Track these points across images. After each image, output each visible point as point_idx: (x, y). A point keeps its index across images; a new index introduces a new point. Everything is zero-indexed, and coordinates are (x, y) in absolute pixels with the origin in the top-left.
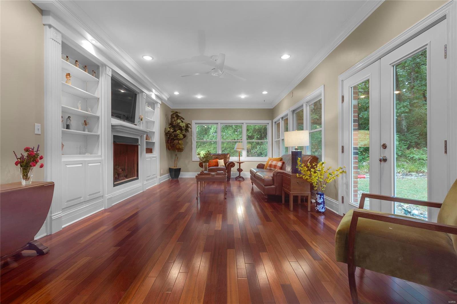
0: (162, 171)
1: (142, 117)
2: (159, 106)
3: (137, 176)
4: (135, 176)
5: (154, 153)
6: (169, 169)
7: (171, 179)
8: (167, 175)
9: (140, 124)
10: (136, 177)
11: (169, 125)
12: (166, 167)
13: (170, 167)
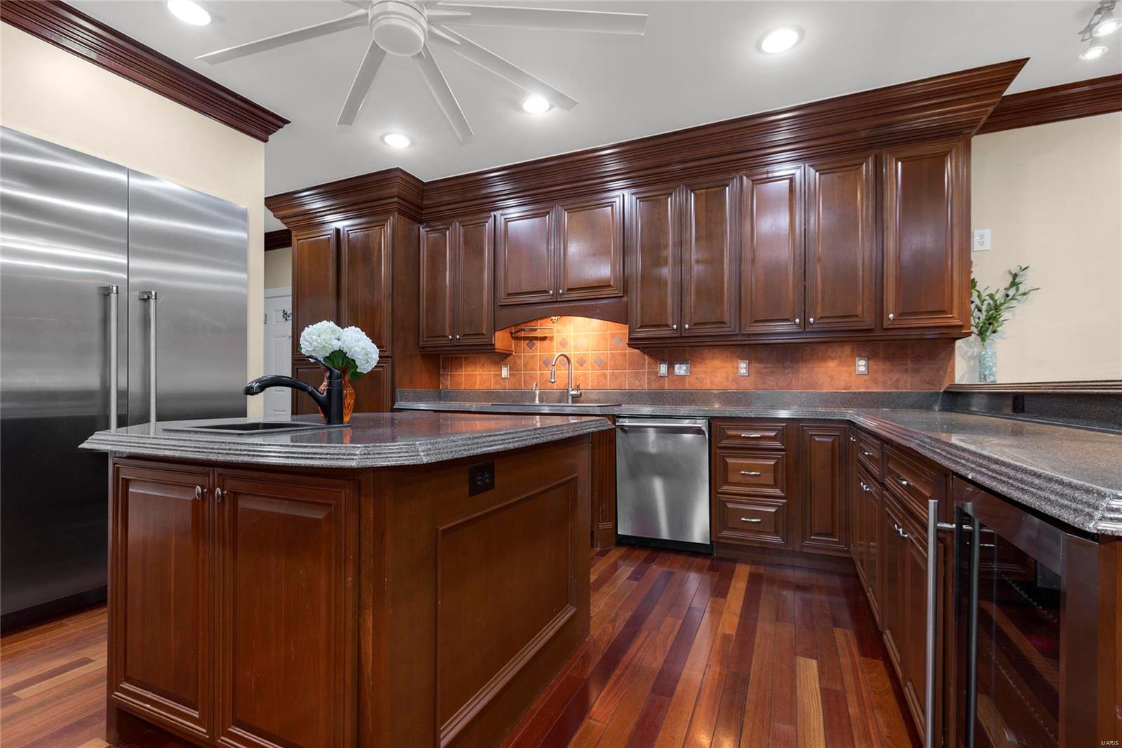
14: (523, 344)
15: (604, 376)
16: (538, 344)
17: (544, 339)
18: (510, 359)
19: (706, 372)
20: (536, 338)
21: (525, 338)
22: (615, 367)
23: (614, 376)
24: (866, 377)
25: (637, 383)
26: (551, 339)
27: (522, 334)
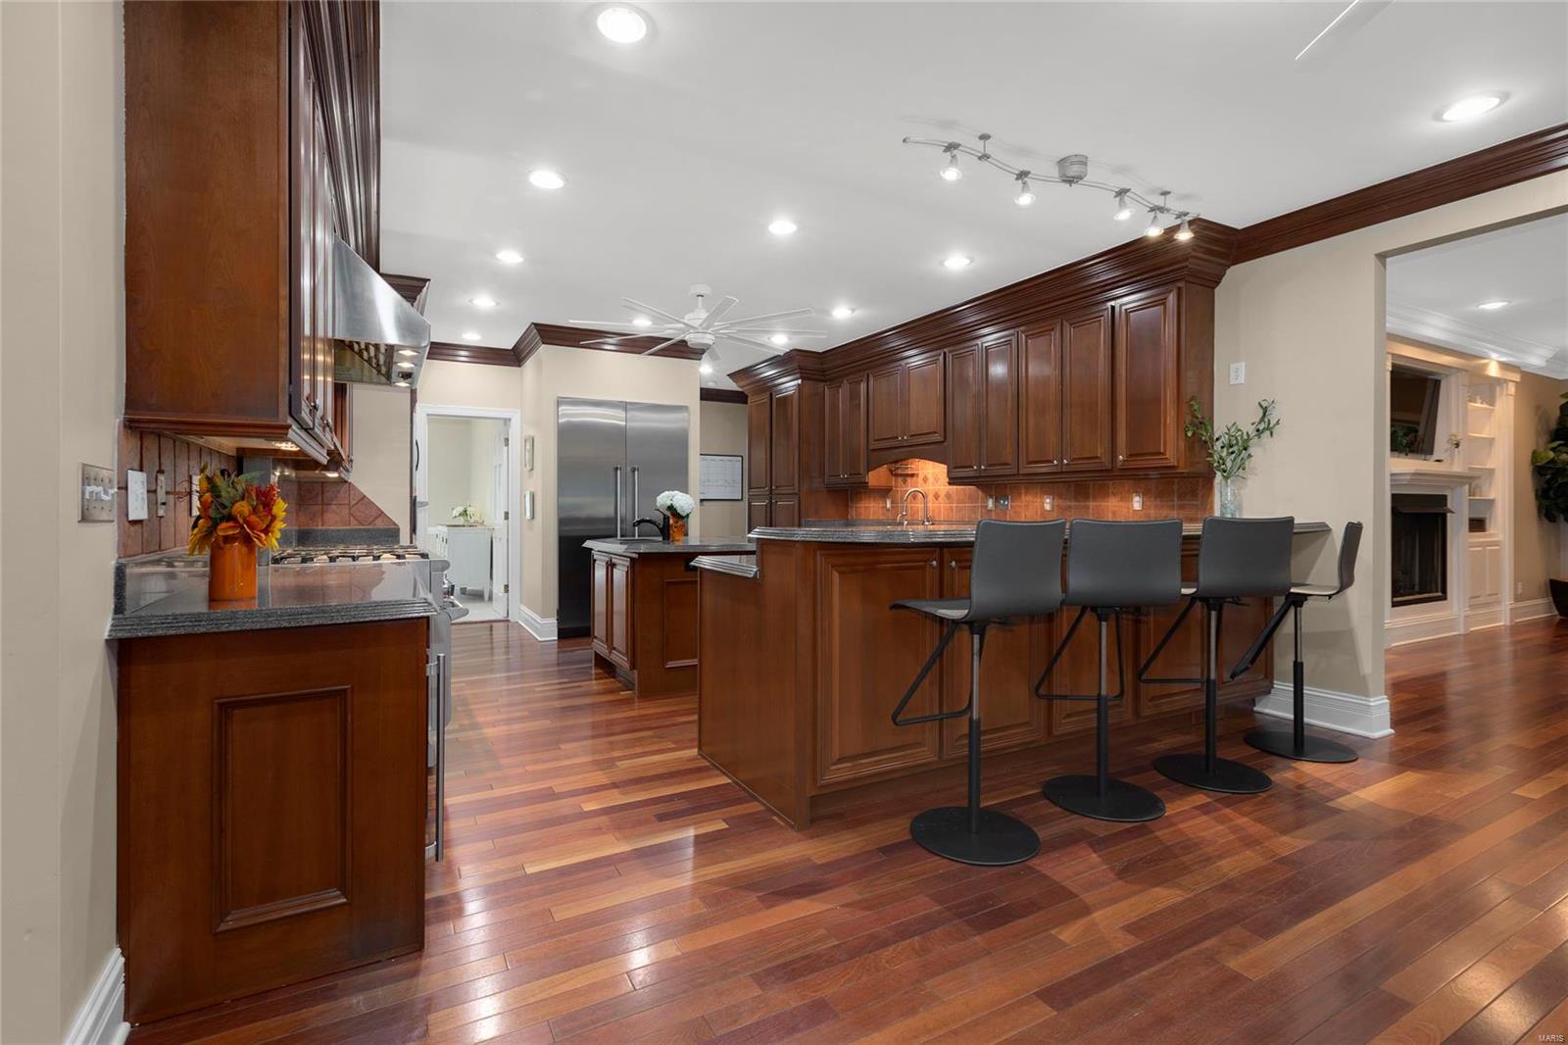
0: (1520, 587)
1: (1459, 438)
2: (1512, 388)
3: (1444, 591)
4: (1437, 592)
5: (1491, 532)
6: (1548, 582)
7: (1559, 617)
8: (1541, 601)
9: (1452, 456)
10: (1440, 594)
11: (1549, 439)
12: (1539, 576)
13: (1553, 577)
14: (900, 479)
15: (951, 508)
16: (909, 480)
17: (912, 475)
18: (891, 493)
19: (1020, 507)
20: (908, 475)
21: (901, 475)
22: (959, 501)
23: (959, 510)
24: (1141, 513)
25: (974, 516)
26: (917, 475)
27: (899, 472)
